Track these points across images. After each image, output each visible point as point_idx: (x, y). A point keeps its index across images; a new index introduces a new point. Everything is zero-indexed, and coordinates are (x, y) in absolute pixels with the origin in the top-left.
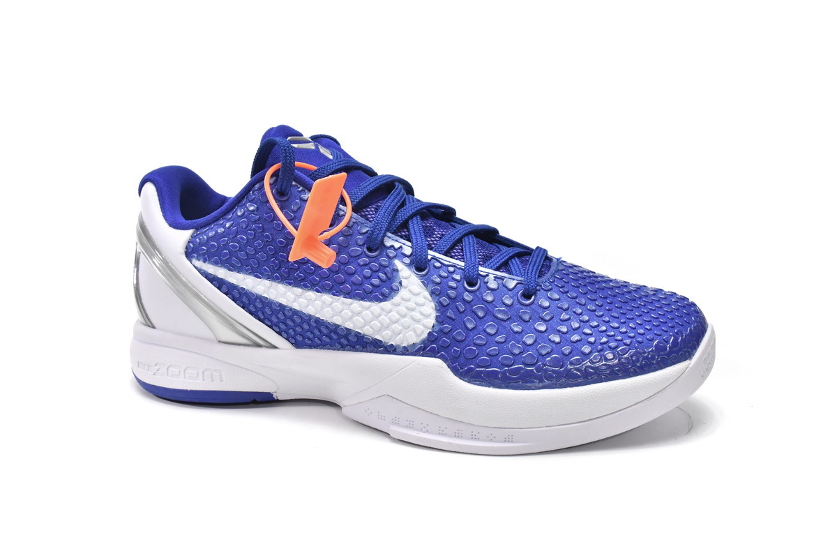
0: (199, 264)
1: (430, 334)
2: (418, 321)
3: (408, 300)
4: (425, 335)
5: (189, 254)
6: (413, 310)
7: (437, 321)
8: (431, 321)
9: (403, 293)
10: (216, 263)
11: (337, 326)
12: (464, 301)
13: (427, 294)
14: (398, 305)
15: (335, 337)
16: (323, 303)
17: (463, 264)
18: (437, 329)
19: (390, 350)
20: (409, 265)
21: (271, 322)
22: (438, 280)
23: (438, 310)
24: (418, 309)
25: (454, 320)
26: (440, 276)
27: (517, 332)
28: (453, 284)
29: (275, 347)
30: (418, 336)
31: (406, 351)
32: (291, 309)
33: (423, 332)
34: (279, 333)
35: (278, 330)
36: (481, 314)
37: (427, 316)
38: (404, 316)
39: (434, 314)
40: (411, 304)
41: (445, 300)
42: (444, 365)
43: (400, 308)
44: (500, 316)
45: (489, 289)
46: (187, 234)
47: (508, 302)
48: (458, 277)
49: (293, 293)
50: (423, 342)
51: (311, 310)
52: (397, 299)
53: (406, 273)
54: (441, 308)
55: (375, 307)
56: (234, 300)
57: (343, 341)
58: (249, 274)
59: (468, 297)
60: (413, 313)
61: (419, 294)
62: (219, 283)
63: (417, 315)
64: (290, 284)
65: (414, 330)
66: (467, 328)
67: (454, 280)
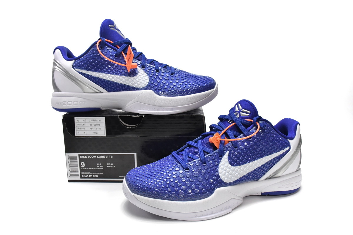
0: (77, 70)
1: (148, 84)
2: (144, 81)
3: (141, 76)
4: (147, 85)
5: (73, 67)
6: (142, 78)
7: (149, 81)
8: (148, 81)
9: (139, 74)
10: (83, 69)
11: (121, 84)
12: (156, 75)
13: (146, 74)
14: (138, 77)
15: (120, 87)
16: (117, 78)
17: (155, 66)
18: (150, 83)
19: (137, 89)
20: (140, 67)
21: (101, 85)
22: (148, 70)
23: (149, 78)
24: (144, 78)
25: (154, 80)
26: (149, 69)
27: (171, 83)
28: (153, 71)
29: (102, 93)
30: (145, 85)
31: (142, 89)
32: (107, 80)
33: (146, 84)
34: (103, 88)
35: (103, 87)
36: (161, 78)
37: (147, 80)
38: (140, 80)
39: (148, 79)
40: (142, 77)
41: (151, 75)
42: (153, 92)
43: (139, 78)
44: (166, 79)
45: (162, 72)
46: (73, 62)
47: (168, 75)
48: (153, 70)
49: (108, 76)
50: (146, 86)
51: (113, 80)
52: (138, 76)
53: (139, 69)
54: (150, 77)
55: (132, 78)
56: (89, 79)
57: (123, 88)
58: (94, 71)
59: (157, 74)
60: (143, 79)
61: (143, 74)
62: (84, 75)
63: (144, 79)
64: (107, 73)
65: (144, 83)
66: (158, 82)
67: (152, 70)
